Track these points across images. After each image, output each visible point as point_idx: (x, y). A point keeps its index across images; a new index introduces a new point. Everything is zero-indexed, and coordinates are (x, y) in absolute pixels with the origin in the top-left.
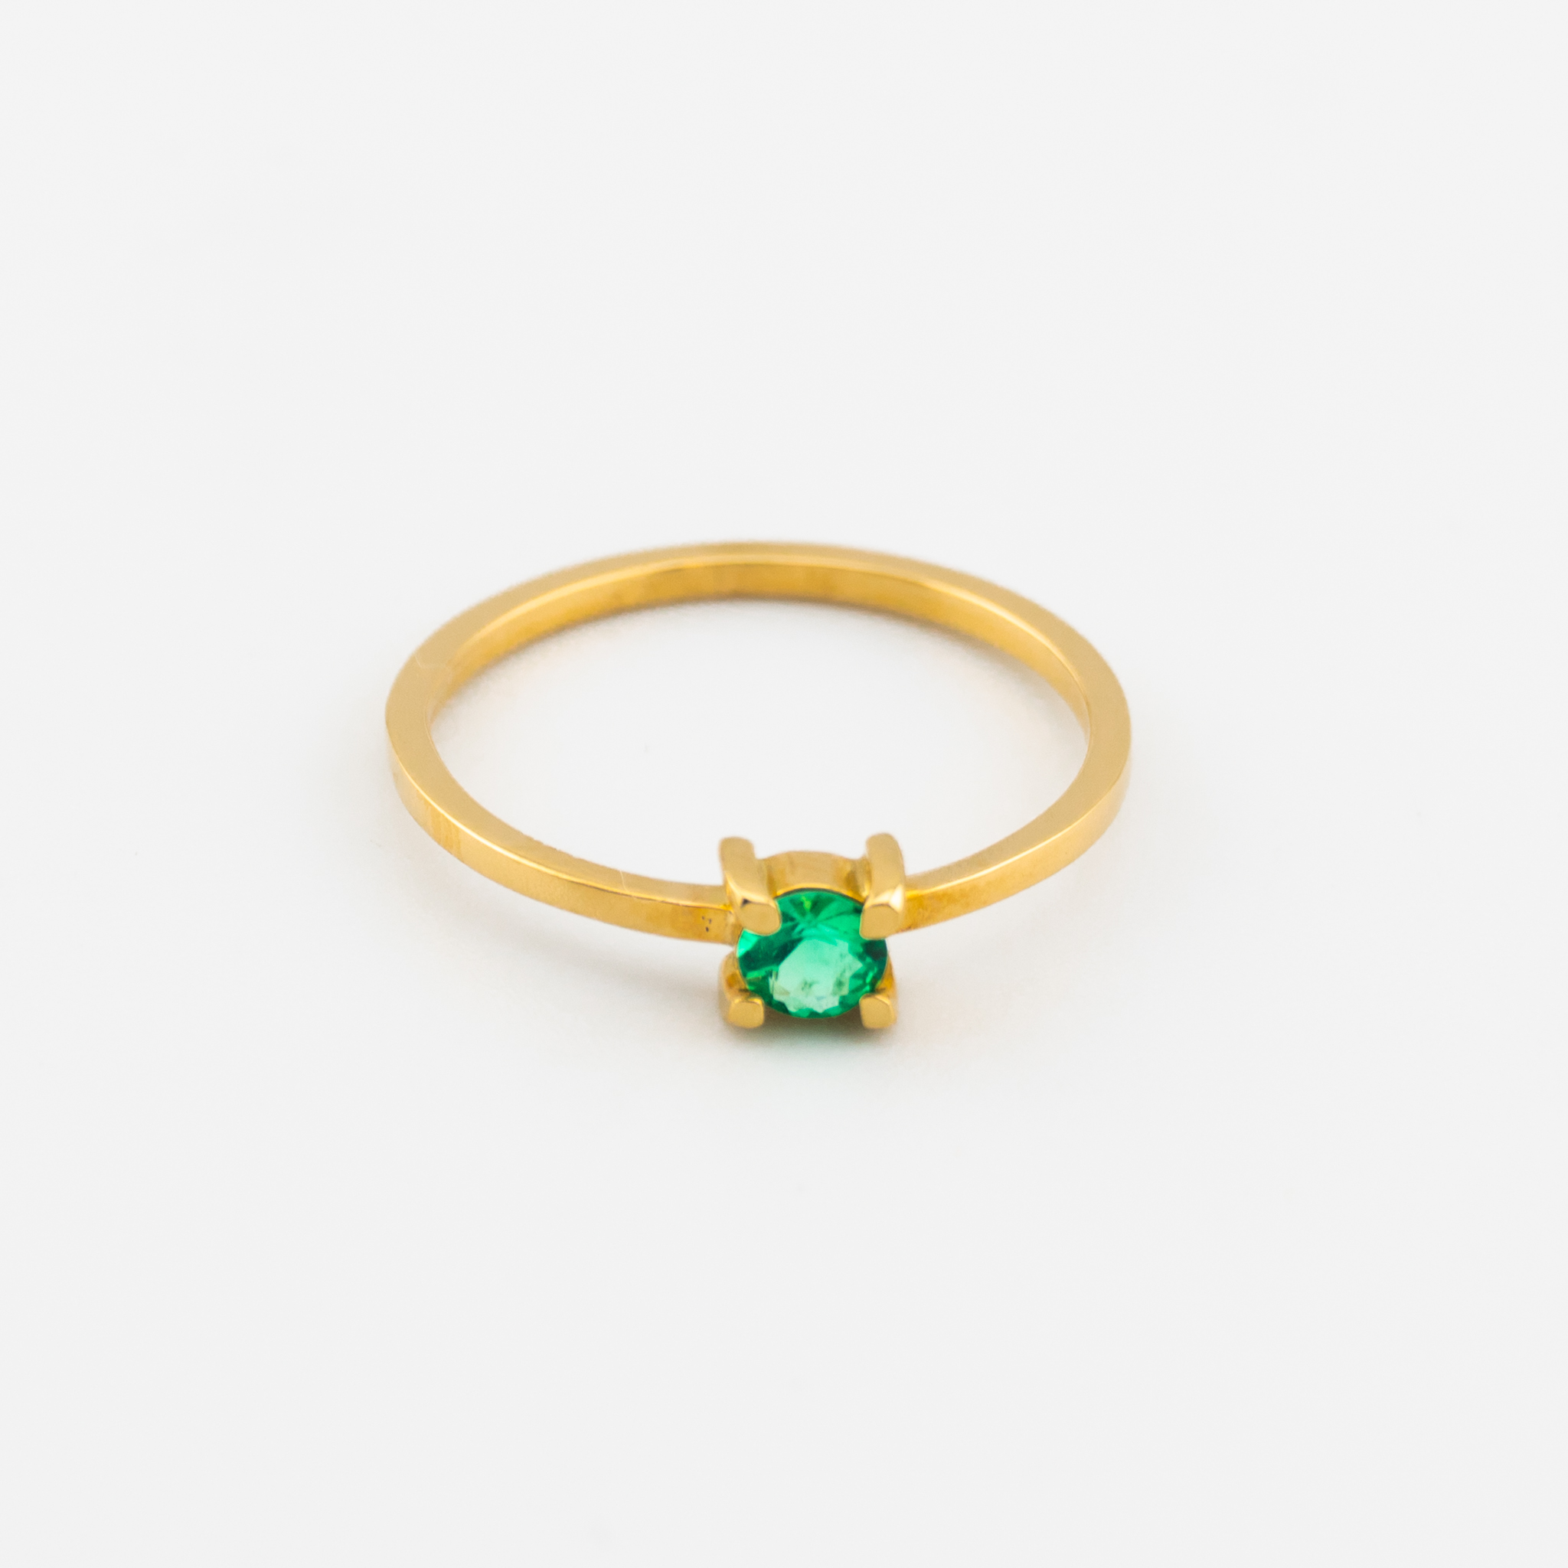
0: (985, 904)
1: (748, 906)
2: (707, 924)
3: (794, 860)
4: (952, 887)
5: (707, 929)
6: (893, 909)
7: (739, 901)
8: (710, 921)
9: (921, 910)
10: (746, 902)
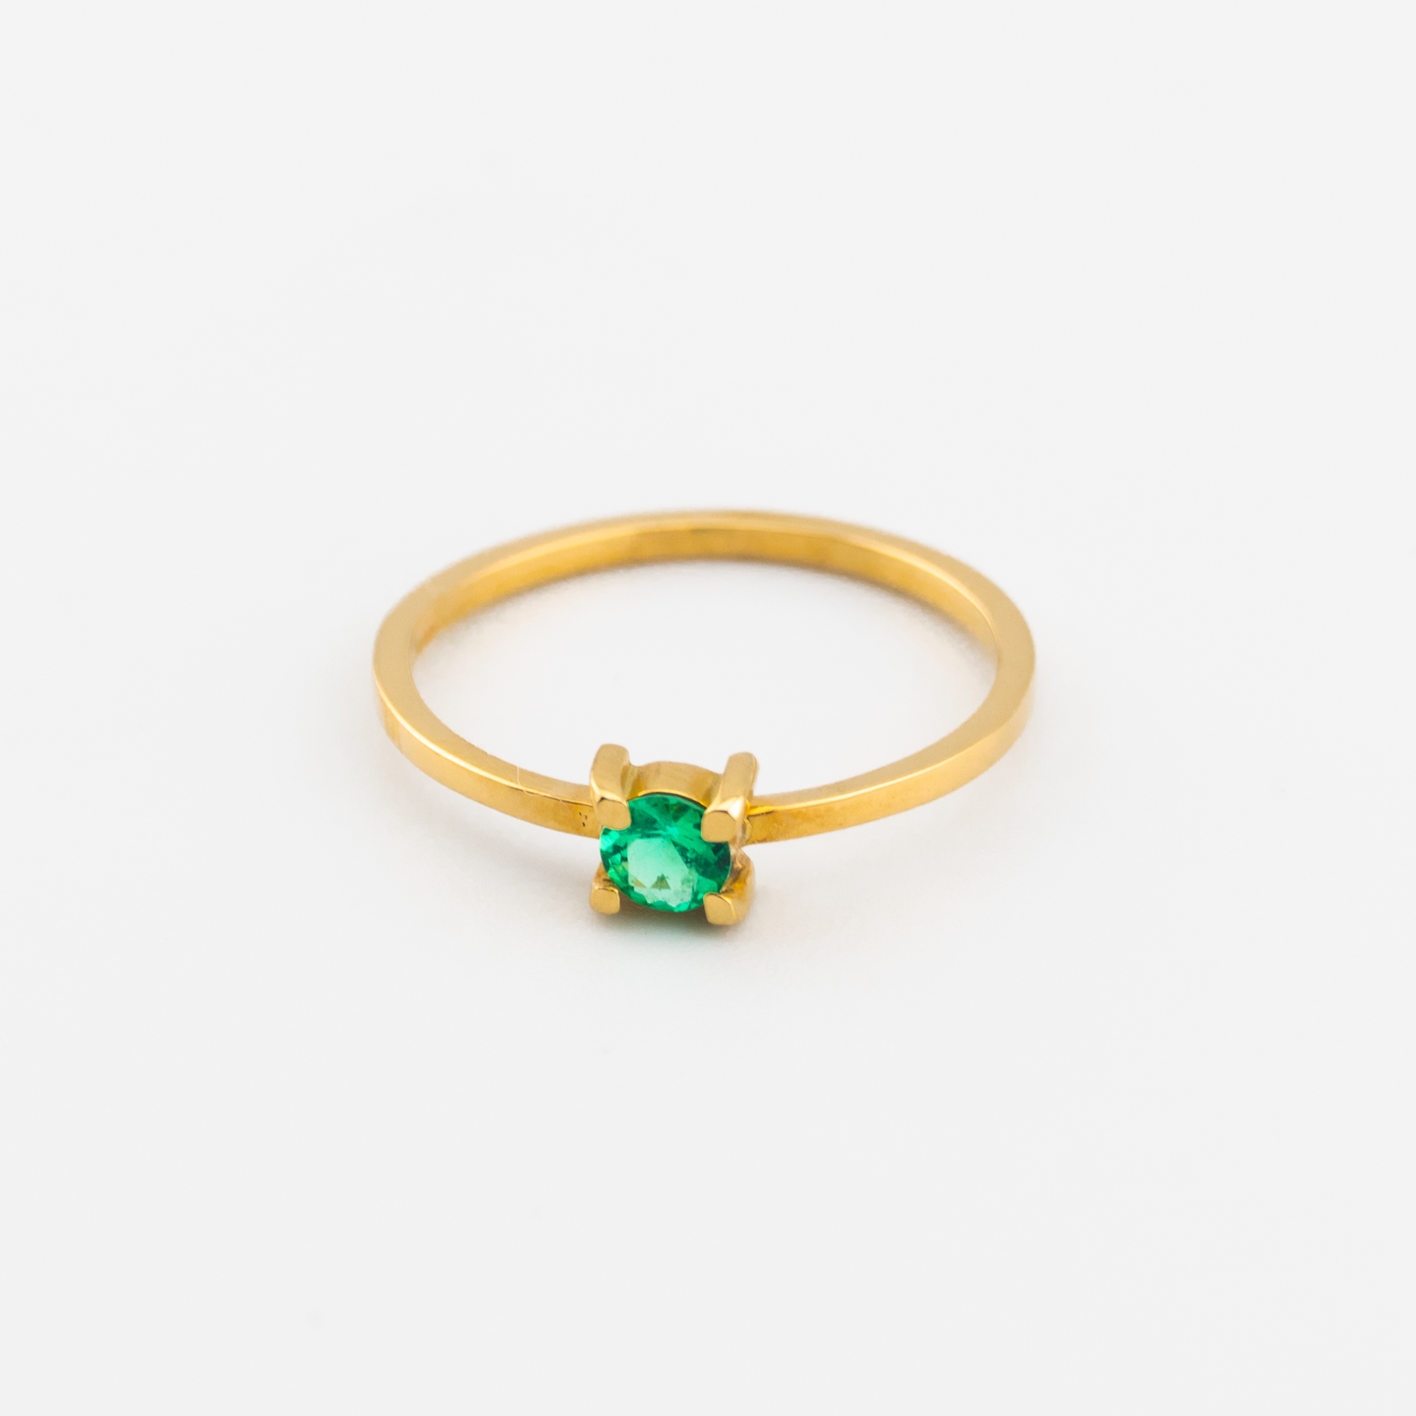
0: (841, 826)
1: (604, 802)
2: (584, 820)
3: (657, 768)
4: (807, 808)
5: (584, 824)
6: (732, 818)
7: (598, 799)
8: (586, 817)
9: (776, 825)
10: (603, 799)
